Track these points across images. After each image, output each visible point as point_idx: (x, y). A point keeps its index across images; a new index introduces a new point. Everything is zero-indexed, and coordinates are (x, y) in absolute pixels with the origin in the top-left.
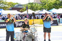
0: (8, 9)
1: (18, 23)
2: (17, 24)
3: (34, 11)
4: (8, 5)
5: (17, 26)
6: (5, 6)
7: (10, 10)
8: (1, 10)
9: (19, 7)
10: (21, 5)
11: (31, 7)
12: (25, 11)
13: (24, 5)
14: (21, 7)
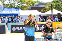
0: (27, 9)
1: (39, 26)
2: (37, 27)
3: (60, 10)
4: (27, 3)
5: (37, 30)
6: (23, 4)
7: (29, 9)
8: (18, 10)
9: (40, 6)
10: (43, 4)
11: (57, 5)
12: (48, 11)
13: (47, 3)
14: (43, 6)
